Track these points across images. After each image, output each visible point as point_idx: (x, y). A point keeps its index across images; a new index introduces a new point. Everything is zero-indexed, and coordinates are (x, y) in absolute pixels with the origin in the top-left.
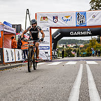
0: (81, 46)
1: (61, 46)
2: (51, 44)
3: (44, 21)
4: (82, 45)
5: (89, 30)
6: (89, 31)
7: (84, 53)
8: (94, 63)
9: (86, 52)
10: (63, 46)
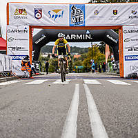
0: (75, 56)
1: (45, 56)
2: (30, 52)
3: (20, 15)
4: (77, 55)
5: (88, 32)
6: (88, 35)
7: (80, 67)
8: (95, 82)
9: (83, 66)
10: (49, 56)
